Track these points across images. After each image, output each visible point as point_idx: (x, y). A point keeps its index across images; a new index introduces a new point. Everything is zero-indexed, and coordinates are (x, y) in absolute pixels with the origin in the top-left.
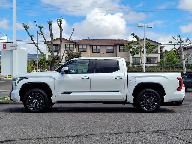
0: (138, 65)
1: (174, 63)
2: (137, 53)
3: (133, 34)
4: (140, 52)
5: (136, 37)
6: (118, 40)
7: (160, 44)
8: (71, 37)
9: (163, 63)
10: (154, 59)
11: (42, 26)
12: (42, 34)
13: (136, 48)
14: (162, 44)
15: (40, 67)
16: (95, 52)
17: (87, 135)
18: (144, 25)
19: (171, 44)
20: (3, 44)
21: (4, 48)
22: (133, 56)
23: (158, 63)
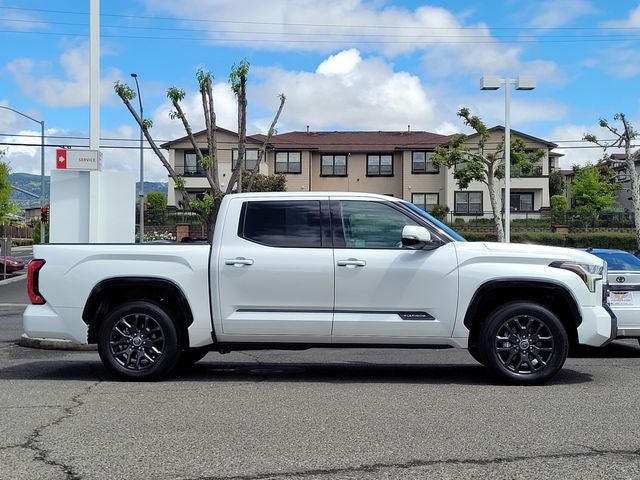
0: (474, 218)
1: (598, 209)
2: (479, 178)
3: (464, 113)
4: (489, 174)
5: (474, 123)
6: (405, 133)
7: (551, 146)
8: (273, 125)
9: (560, 209)
10: (531, 196)
11: (179, 89)
12: (180, 115)
13: (475, 160)
14: (555, 146)
15: (150, 224)
16: (331, 173)
17: (402, 466)
18: (502, 81)
19: (594, 144)
20: (58, 151)
21: (61, 165)
22: (463, 185)
23: (542, 209)
